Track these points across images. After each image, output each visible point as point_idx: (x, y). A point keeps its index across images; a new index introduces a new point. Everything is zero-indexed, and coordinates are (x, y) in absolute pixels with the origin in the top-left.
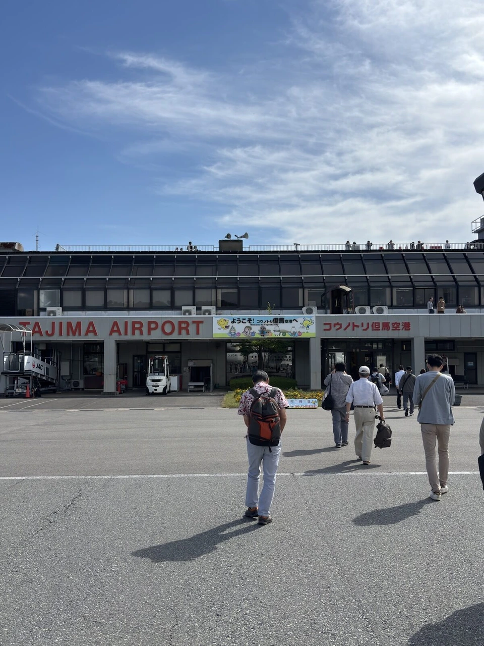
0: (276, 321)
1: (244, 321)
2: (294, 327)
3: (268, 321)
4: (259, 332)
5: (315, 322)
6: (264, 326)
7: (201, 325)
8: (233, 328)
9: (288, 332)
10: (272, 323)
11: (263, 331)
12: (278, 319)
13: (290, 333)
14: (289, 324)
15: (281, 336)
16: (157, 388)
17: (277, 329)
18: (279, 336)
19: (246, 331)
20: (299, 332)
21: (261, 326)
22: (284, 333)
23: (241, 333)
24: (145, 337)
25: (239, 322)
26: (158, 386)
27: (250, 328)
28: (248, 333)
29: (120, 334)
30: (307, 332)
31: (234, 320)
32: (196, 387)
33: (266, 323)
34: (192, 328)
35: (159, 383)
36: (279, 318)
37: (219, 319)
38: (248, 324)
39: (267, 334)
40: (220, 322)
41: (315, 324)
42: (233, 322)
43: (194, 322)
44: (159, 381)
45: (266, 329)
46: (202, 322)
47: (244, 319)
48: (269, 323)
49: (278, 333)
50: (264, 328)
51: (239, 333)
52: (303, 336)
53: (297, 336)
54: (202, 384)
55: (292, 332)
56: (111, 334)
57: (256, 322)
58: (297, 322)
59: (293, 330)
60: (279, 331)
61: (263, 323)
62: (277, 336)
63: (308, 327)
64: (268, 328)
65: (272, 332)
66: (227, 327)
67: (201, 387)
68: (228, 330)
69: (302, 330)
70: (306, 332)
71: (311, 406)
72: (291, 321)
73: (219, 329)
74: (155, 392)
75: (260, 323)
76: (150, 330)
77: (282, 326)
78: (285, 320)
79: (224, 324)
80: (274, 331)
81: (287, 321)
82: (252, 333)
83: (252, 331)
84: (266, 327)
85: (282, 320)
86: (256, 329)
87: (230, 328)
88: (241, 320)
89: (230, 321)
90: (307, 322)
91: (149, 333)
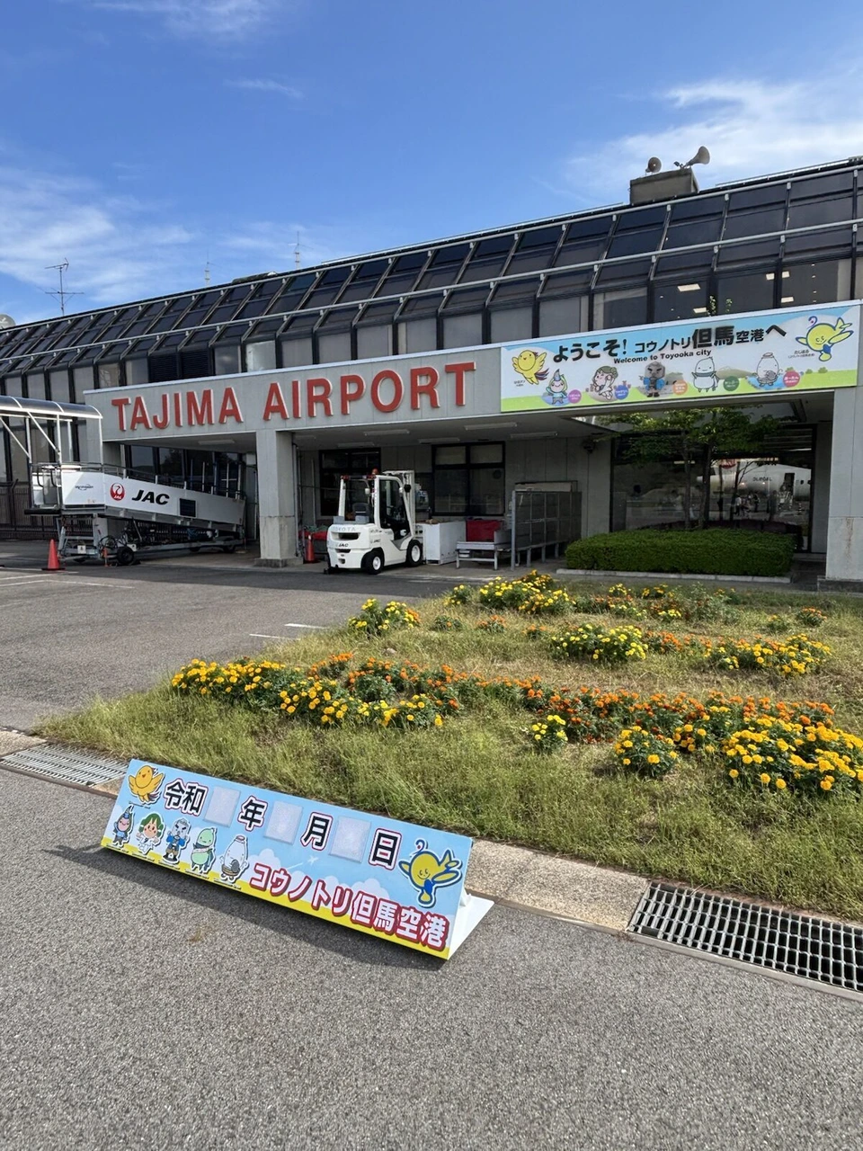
0: (702, 339)
1: (594, 351)
2: (771, 356)
3: (673, 343)
4: (641, 384)
5: (856, 328)
6: (659, 360)
7: (465, 376)
8: (559, 377)
9: (744, 375)
10: (690, 349)
11: (655, 381)
12: (709, 330)
13: (753, 380)
14: (751, 347)
15: (721, 390)
16: (346, 556)
17: (706, 366)
18: (711, 393)
19: (600, 382)
20: (790, 373)
21: (649, 362)
22: (732, 380)
23: (582, 390)
24: (337, 421)
25: (577, 354)
26: (348, 551)
27: (613, 373)
28: (606, 389)
29: (284, 416)
30: (822, 371)
31: (562, 349)
32: (474, 553)
33: (667, 351)
34: (445, 389)
35: (350, 544)
36: (713, 327)
37: (516, 352)
38: (606, 360)
39: (670, 387)
40: (521, 360)
41: (856, 336)
42: (559, 358)
43: (449, 369)
44: (354, 536)
45: (667, 372)
46: (469, 367)
47: (594, 345)
48: (678, 350)
49: (709, 381)
50: (660, 369)
51: (575, 392)
52: (806, 384)
53: (780, 387)
54: (489, 546)
55: (762, 375)
56: (266, 418)
57: (631, 350)
58: (783, 333)
59: (769, 366)
60: (712, 374)
61: (655, 353)
62: (704, 393)
63: (827, 350)
64: (671, 366)
65: (688, 378)
66: (541, 376)
67: (490, 554)
68: (544, 384)
69: (800, 365)
70: (815, 370)
71: (386, 914)
72: (758, 335)
73: (519, 384)
74: (341, 565)
75: (646, 354)
76: (345, 398)
77: (725, 357)
78: (735, 332)
79: (531, 366)
80: (696, 375)
81: (743, 337)
82: (620, 388)
83: (618, 382)
84: (665, 362)
85: (725, 335)
86: (632, 376)
87: (550, 377)
88: (585, 348)
89: (551, 355)
90: (825, 334)
91: (344, 412)
